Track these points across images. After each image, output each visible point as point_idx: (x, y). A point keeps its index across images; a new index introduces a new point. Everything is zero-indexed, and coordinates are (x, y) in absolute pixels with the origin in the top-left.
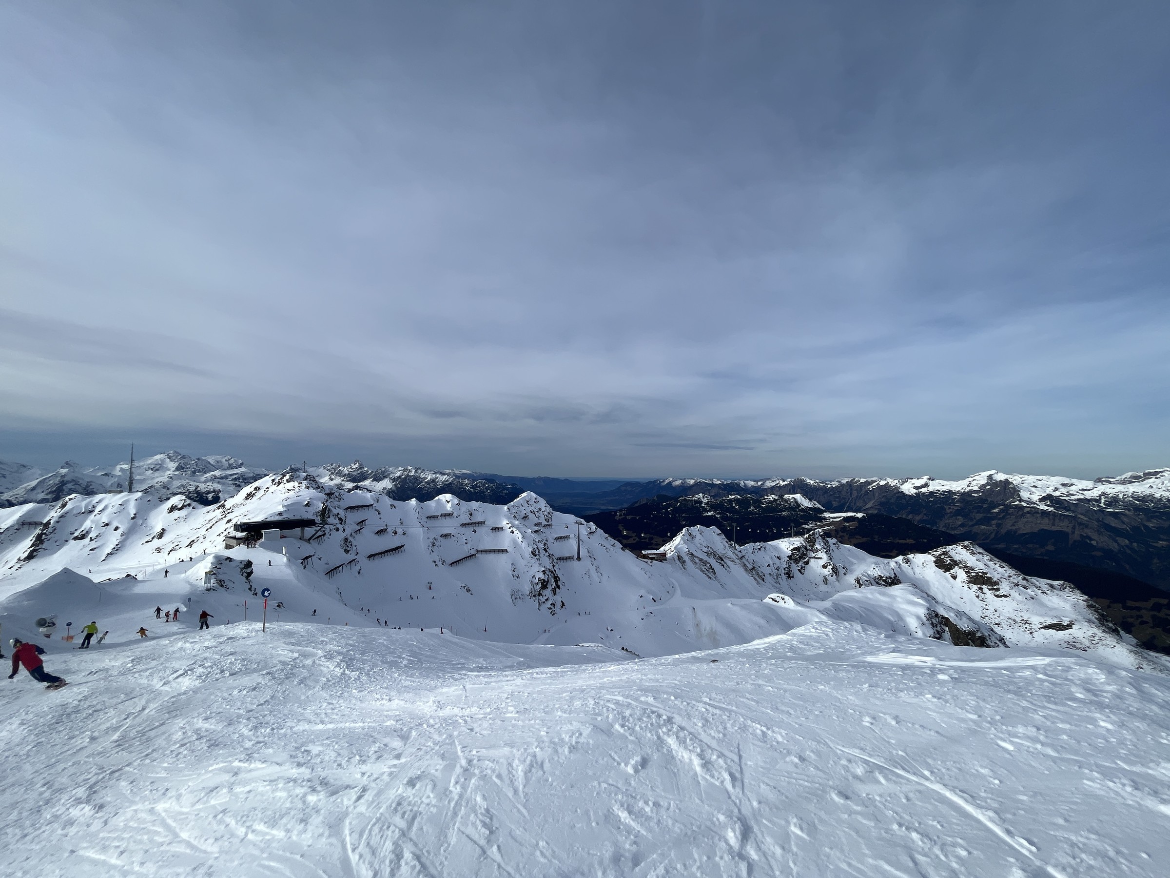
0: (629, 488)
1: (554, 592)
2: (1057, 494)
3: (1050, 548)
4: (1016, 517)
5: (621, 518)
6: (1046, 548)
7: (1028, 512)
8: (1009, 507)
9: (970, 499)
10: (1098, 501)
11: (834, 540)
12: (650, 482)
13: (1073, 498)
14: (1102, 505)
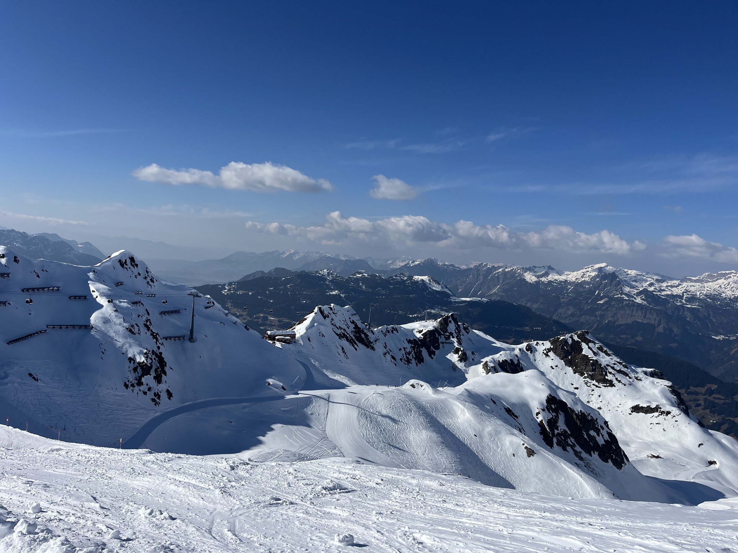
1: (158, 379)
2: (651, 289)
3: (639, 339)
4: (617, 309)
5: (229, 292)
6: (636, 338)
7: (627, 305)
8: (611, 299)
9: (581, 290)
10: (681, 297)
13: (664, 293)
14: (684, 301)
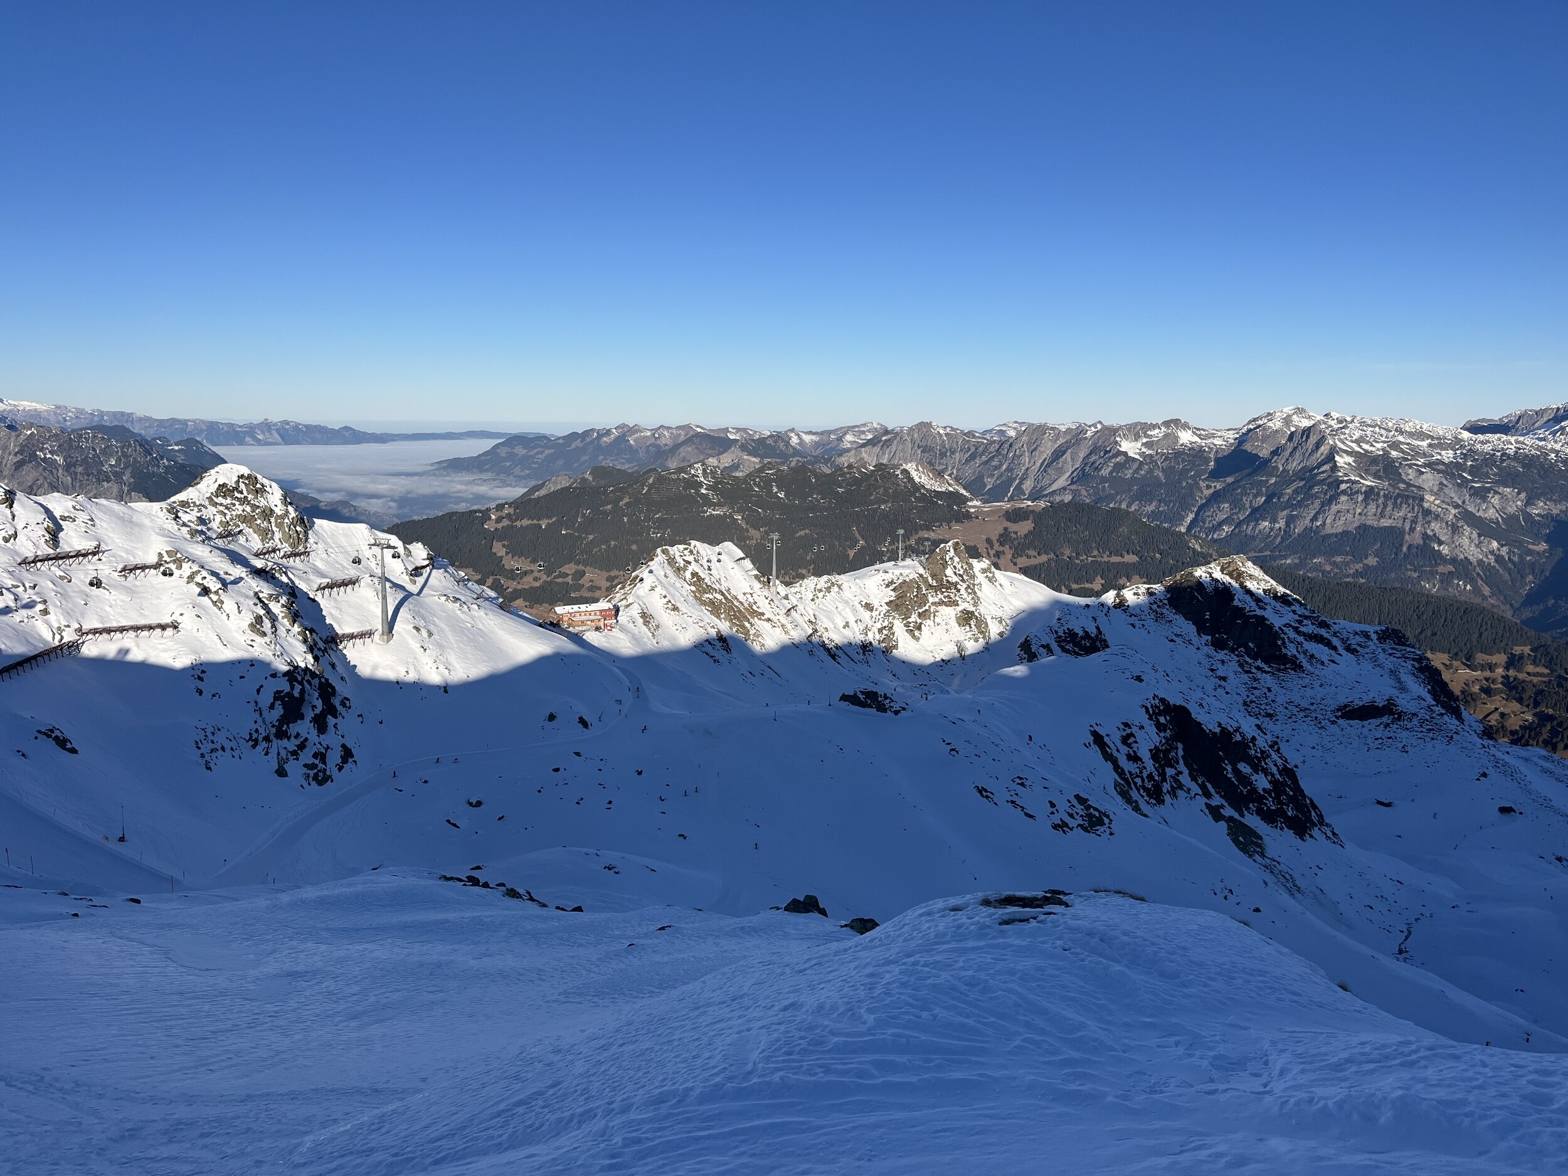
0: (520, 451)
1: (320, 723)
5: (500, 526)
10: (1461, 466)
11: (985, 563)
12: (574, 436)
